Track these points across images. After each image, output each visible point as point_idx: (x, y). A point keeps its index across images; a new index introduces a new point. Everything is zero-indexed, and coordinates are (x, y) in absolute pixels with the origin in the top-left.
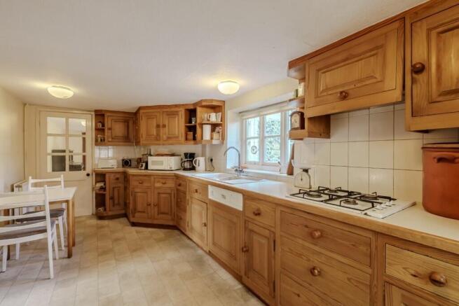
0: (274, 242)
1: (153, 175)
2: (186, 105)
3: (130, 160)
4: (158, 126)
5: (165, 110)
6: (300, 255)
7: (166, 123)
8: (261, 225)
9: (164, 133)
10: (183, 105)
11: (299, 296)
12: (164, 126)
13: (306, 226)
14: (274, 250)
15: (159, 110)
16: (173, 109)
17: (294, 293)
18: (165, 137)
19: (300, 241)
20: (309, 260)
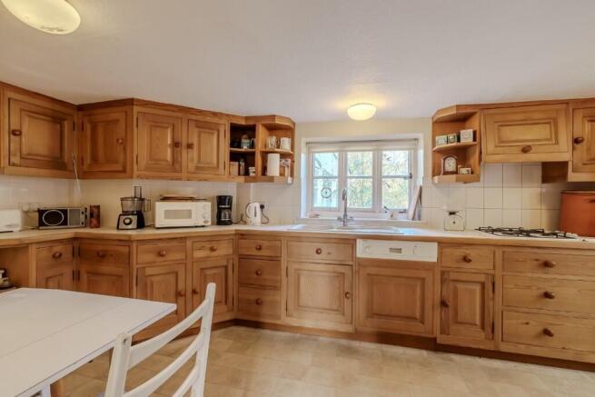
0: (494, 284)
1: (190, 237)
2: (233, 116)
3: (65, 212)
4: (176, 145)
5: (194, 117)
6: (529, 287)
7: (195, 141)
8: (473, 271)
9: (189, 159)
10: (228, 115)
11: (527, 323)
12: (190, 146)
13: (537, 260)
14: (494, 292)
15: (179, 115)
16: (208, 119)
17: (522, 323)
18: (192, 166)
19: (530, 275)
20: (539, 288)
